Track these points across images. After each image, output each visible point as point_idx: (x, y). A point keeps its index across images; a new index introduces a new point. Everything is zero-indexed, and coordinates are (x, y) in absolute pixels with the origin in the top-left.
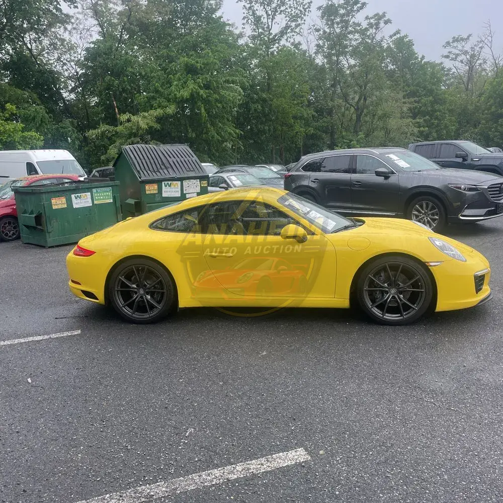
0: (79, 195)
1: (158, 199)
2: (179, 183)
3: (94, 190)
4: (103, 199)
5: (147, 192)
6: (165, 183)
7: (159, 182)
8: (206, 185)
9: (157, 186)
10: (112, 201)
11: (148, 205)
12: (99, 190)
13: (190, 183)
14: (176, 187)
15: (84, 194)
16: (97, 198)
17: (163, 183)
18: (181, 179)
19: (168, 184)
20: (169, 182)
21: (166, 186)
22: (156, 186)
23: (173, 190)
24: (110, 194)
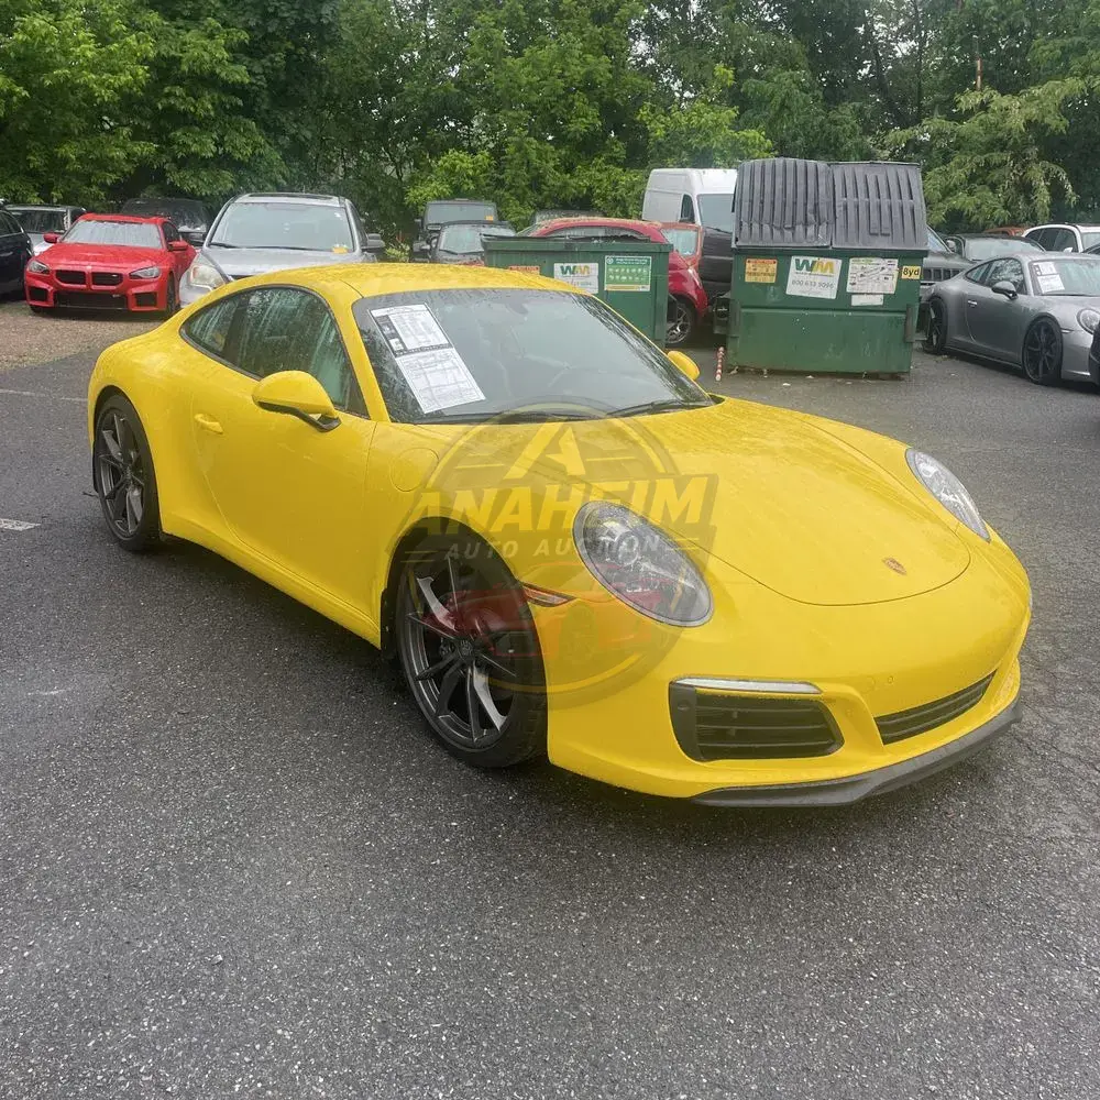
0: (572, 265)
1: (772, 299)
2: (838, 263)
3: (609, 260)
4: (627, 282)
5: (748, 279)
6: (797, 261)
7: (782, 255)
8: (918, 277)
9: (775, 265)
10: (647, 288)
11: (743, 310)
12: (621, 259)
13: (869, 267)
14: (828, 273)
15: (583, 265)
16: (612, 277)
17: (793, 259)
18: (845, 255)
19: (806, 262)
20: (811, 260)
21: (799, 268)
22: (773, 266)
23: (818, 280)
24: (647, 272)
